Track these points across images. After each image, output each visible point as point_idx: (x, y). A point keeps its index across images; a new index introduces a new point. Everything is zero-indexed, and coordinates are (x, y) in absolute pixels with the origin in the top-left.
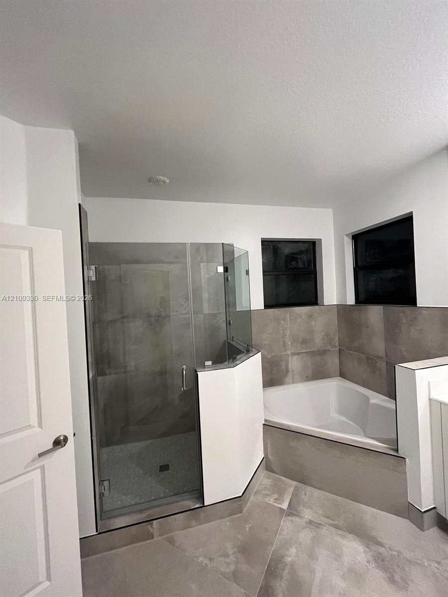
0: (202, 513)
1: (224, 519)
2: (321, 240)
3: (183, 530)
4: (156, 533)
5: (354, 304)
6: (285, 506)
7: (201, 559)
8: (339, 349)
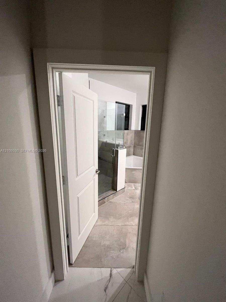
0: (117, 194)
1: (121, 194)
2: (132, 105)
3: (112, 199)
4: (106, 201)
5: (140, 130)
6: (134, 188)
7: (122, 202)
8: (134, 146)
